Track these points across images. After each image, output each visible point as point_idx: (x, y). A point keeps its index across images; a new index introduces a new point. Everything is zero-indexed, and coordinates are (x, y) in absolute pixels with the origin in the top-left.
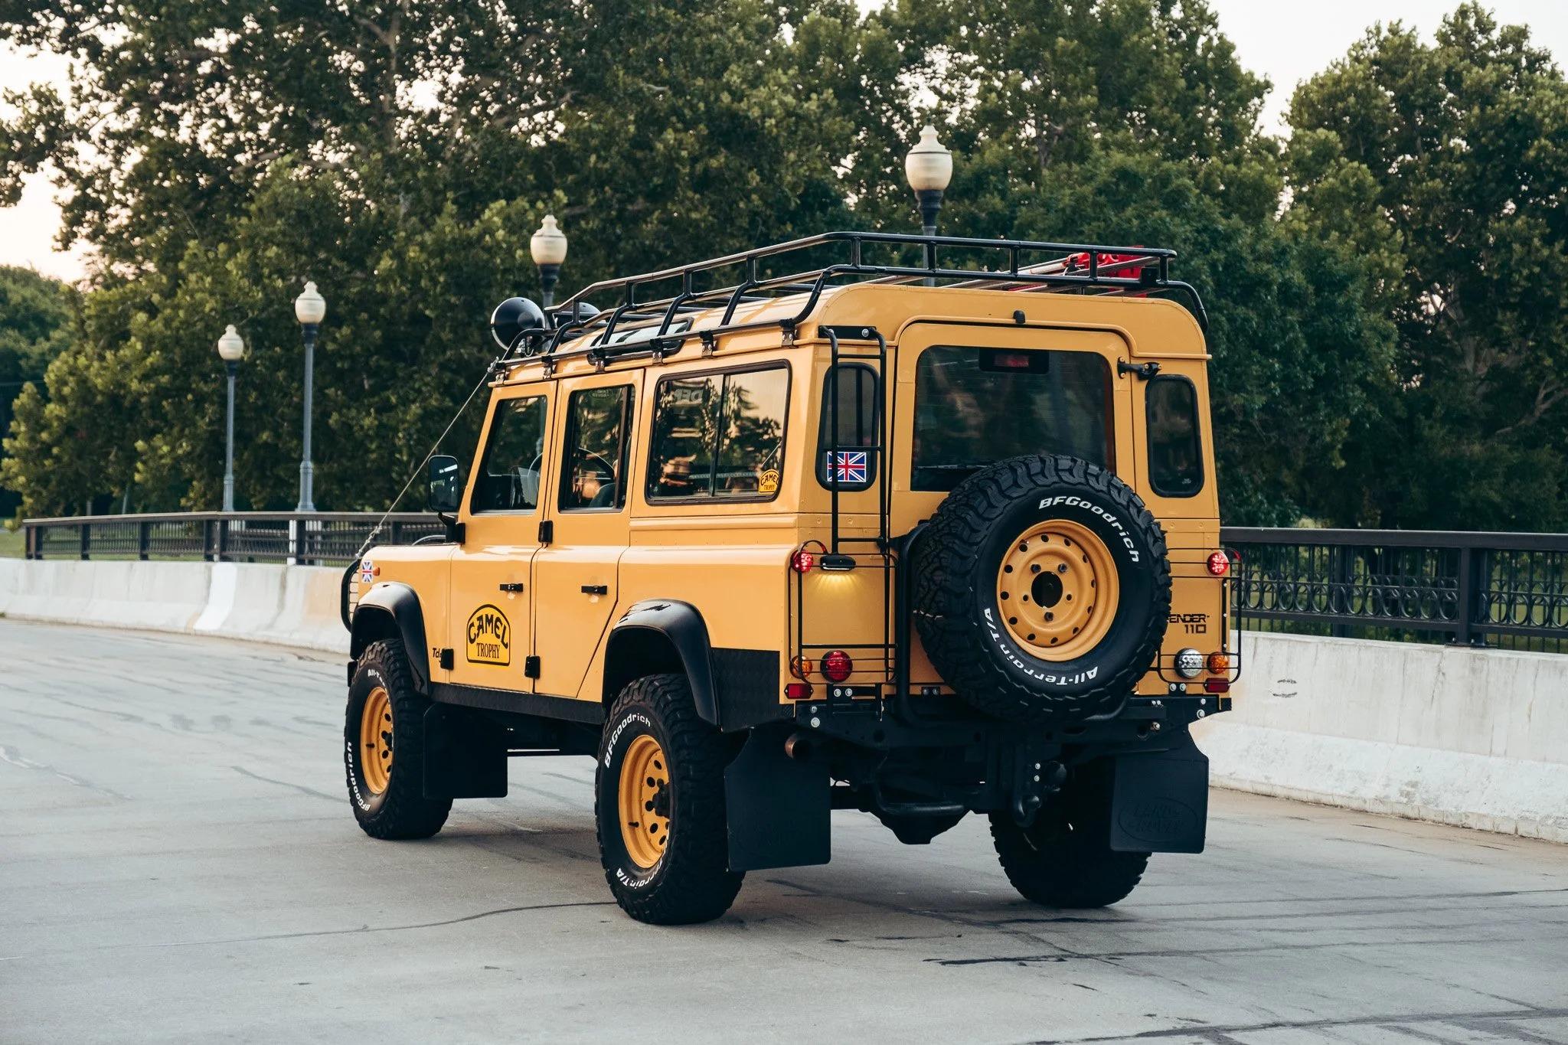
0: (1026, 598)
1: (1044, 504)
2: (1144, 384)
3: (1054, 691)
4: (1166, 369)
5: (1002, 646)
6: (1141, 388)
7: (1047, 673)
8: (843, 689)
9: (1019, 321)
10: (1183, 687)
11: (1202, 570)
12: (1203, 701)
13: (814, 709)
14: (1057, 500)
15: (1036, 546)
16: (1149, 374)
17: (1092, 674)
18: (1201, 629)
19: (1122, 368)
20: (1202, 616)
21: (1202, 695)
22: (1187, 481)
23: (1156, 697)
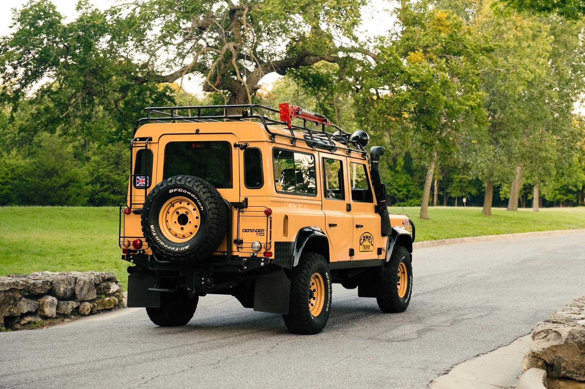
0: (175, 222)
1: (171, 191)
2: (243, 151)
3: (174, 252)
4: (251, 145)
5: (157, 238)
6: (242, 152)
7: (172, 246)
8: (140, 251)
9: (197, 132)
10: (255, 254)
11: (263, 214)
12: (263, 260)
13: (131, 257)
14: (175, 190)
15: (177, 205)
16: (244, 147)
17: (187, 247)
18: (262, 234)
19: (236, 146)
20: (263, 230)
21: (262, 258)
22: (258, 183)
23: (245, 258)
